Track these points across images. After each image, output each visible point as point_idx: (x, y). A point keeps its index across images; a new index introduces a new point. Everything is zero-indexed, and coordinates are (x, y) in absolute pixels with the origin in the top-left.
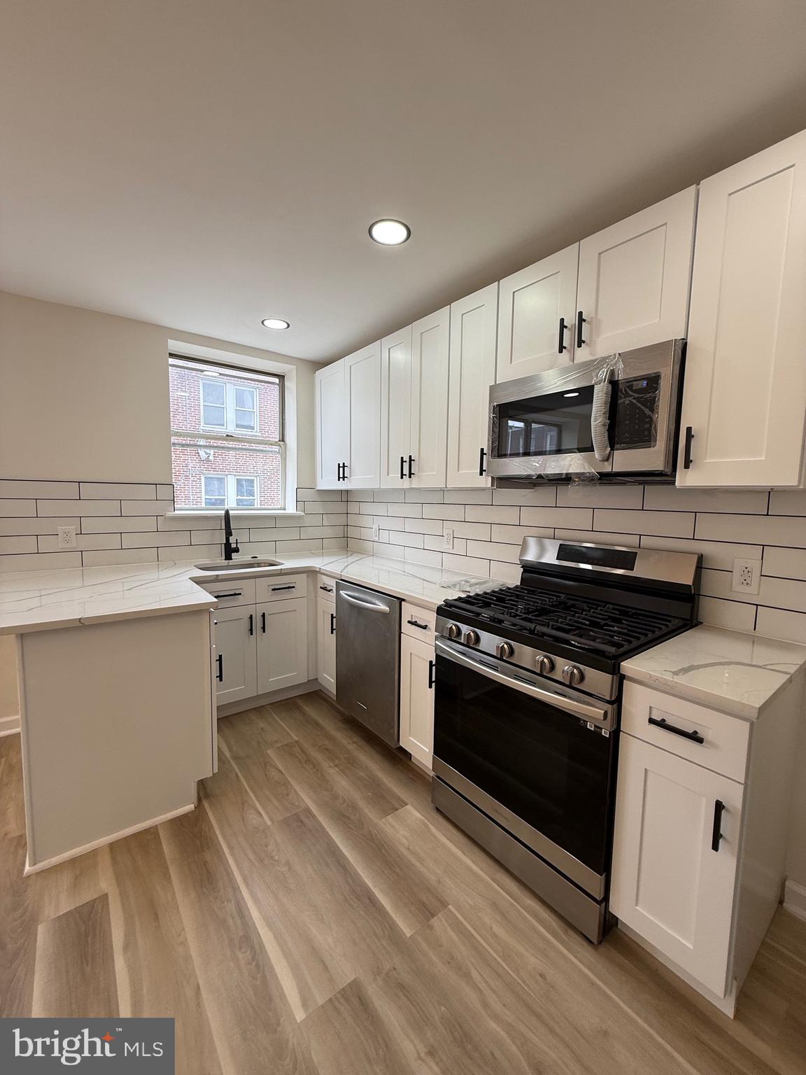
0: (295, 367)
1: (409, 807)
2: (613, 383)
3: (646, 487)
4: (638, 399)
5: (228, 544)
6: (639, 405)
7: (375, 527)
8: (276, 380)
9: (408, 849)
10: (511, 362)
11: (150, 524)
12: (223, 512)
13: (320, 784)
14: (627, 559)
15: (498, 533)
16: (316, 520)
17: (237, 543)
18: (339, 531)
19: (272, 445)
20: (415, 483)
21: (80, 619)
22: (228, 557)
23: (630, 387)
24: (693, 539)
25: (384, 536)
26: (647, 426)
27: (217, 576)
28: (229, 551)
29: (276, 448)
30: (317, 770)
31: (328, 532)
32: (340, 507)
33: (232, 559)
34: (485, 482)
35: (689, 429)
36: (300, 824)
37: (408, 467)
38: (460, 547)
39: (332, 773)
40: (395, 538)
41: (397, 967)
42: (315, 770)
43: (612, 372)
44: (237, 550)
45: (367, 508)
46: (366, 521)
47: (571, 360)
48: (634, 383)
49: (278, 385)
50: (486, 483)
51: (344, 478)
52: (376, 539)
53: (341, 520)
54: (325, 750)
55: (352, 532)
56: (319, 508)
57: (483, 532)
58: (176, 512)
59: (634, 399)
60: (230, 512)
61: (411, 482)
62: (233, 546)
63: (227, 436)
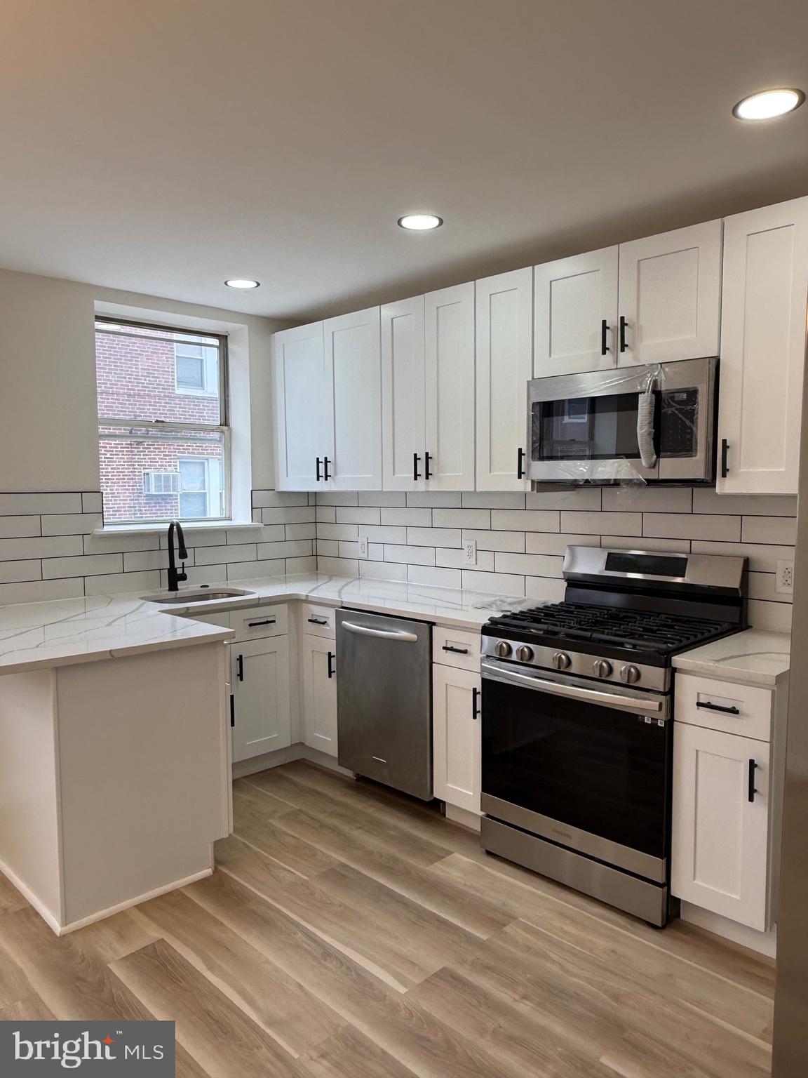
0: (246, 326)
1: (456, 855)
2: (657, 393)
3: (694, 489)
4: (680, 410)
5: (172, 570)
6: (680, 416)
7: (362, 540)
8: (216, 342)
9: (465, 885)
10: (550, 356)
11: (74, 545)
13: (347, 844)
14: (678, 566)
15: (534, 543)
16: (277, 533)
17: (183, 567)
18: (306, 548)
19: (213, 430)
20: (433, 485)
22: (173, 587)
23: (672, 398)
24: (741, 542)
25: (375, 551)
26: (688, 436)
27: (188, 608)
28: (174, 579)
29: (217, 435)
30: (338, 833)
31: (291, 549)
32: (307, 514)
33: (177, 589)
34: (524, 486)
35: (724, 441)
36: (341, 876)
37: (424, 466)
38: (485, 561)
40: (392, 553)
41: (480, 957)
42: (335, 833)
43: (655, 382)
44: (183, 577)
45: (345, 514)
46: (351, 532)
47: (614, 362)
48: (676, 395)
49: (218, 347)
50: (525, 488)
51: (327, 477)
52: (365, 556)
53: (308, 531)
55: (323, 548)
56: (279, 516)
57: (516, 542)
58: (106, 529)
59: (676, 409)
61: (427, 485)
62: (179, 571)
63: (157, 421)
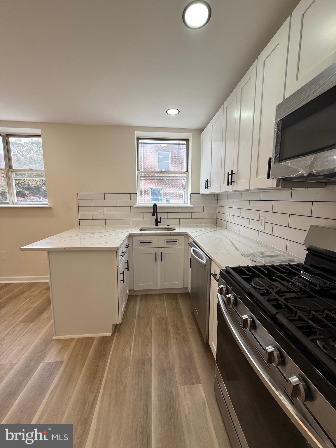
1: (200, 386)
5: (157, 219)
7: (228, 213)
8: (185, 142)
9: (186, 417)
11: (128, 210)
12: (153, 205)
16: (200, 209)
17: (161, 219)
18: (213, 215)
19: (182, 173)
20: (234, 188)
21: (65, 248)
25: (231, 219)
27: (142, 233)
28: (157, 222)
29: (184, 175)
30: (167, 337)
31: (206, 215)
32: (214, 203)
33: (158, 226)
36: (143, 366)
38: (269, 228)
39: (173, 342)
40: (236, 220)
42: (166, 337)
44: (160, 222)
45: (225, 203)
46: (225, 210)
49: (186, 144)
50: (272, 184)
51: (208, 187)
52: (228, 220)
53: (214, 209)
54: (176, 327)
55: (219, 216)
56: (202, 203)
58: (138, 205)
60: (157, 205)
62: (159, 220)
63: (162, 171)
